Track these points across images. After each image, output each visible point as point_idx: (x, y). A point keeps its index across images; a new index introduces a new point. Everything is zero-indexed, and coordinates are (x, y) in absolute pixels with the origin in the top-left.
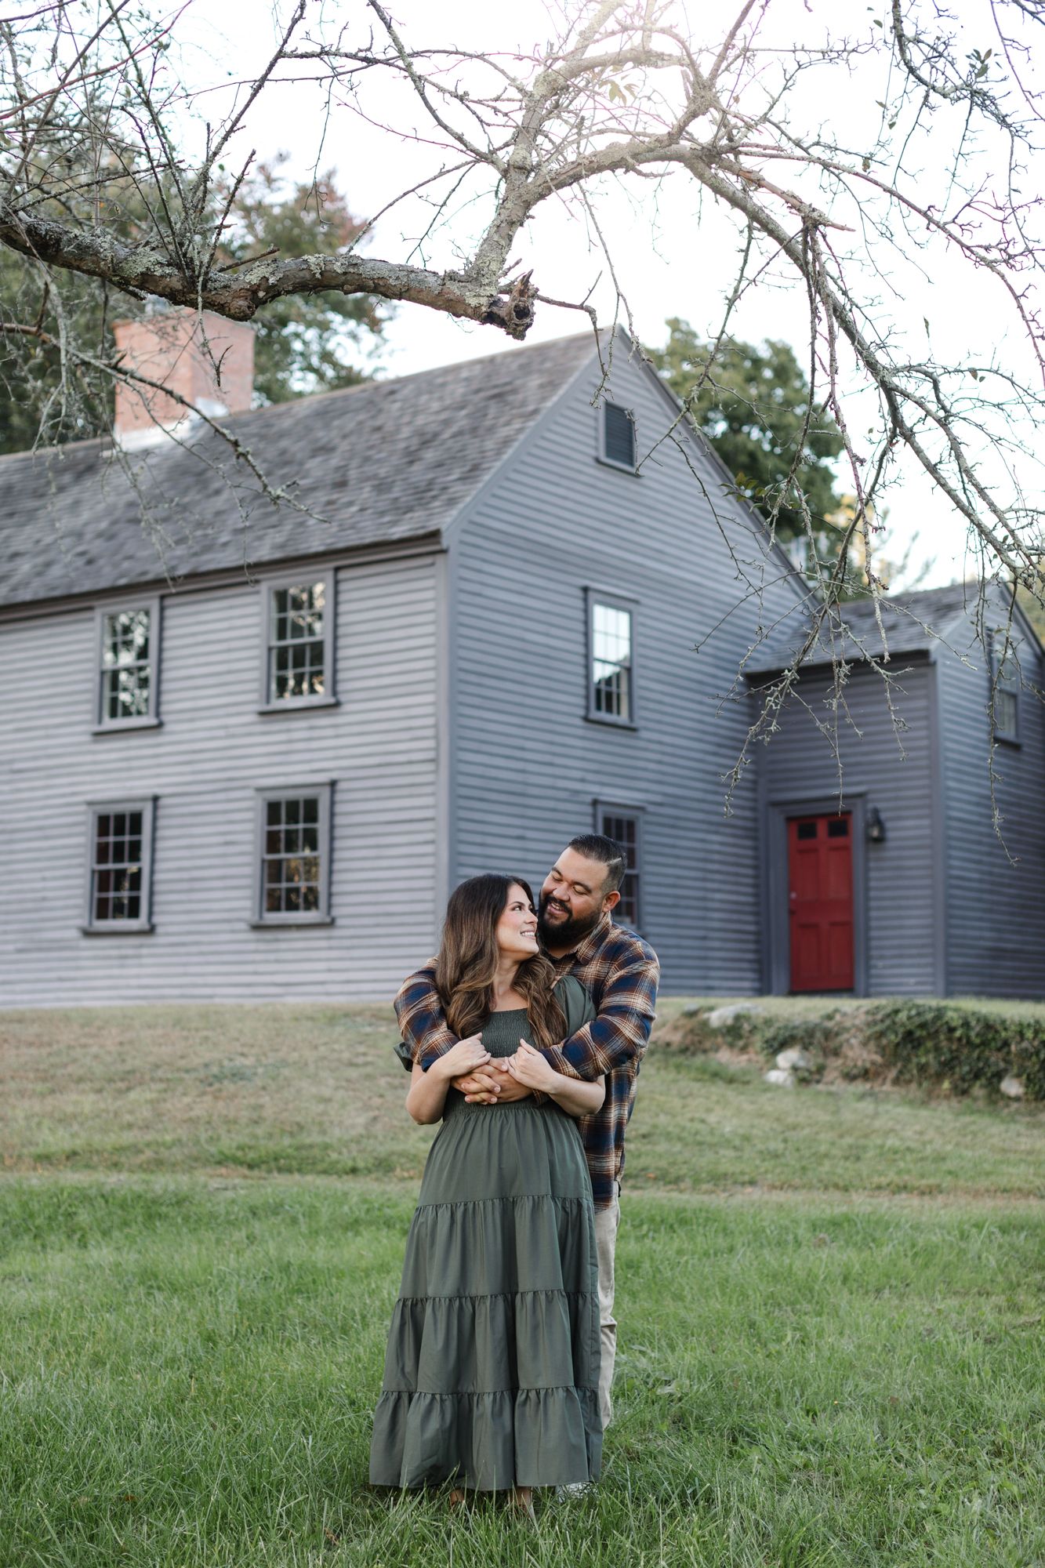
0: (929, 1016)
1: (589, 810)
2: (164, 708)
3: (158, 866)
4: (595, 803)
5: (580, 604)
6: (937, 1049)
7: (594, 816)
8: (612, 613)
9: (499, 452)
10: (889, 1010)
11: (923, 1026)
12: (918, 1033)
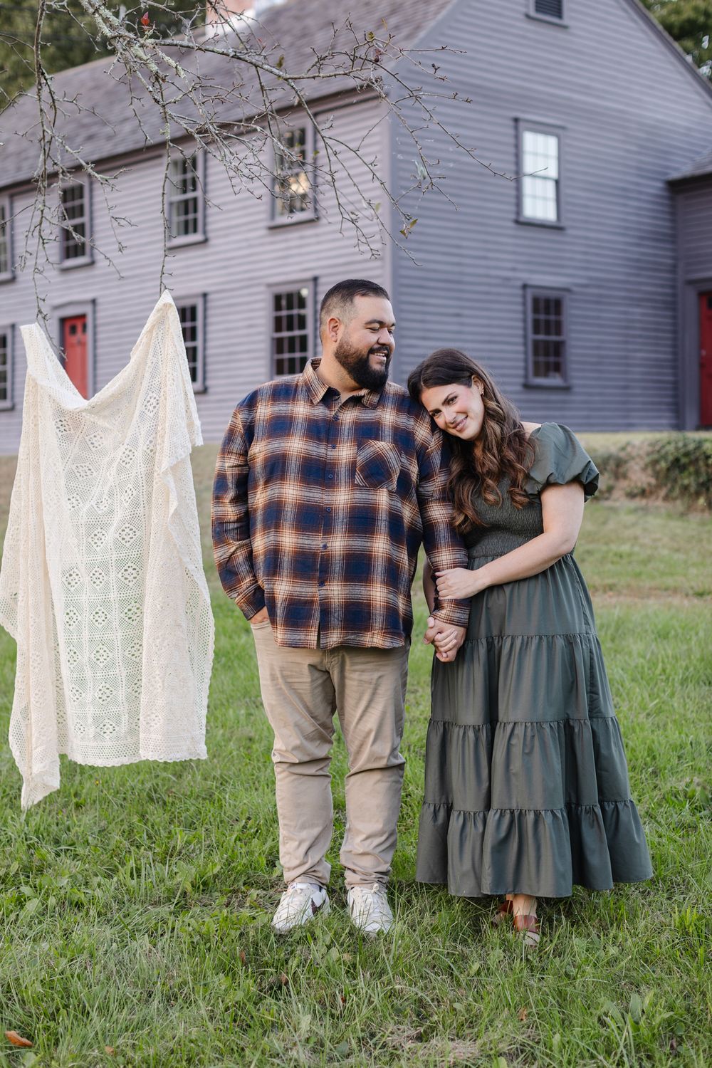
0: (691, 447)
1: (520, 292)
2: (209, 227)
3: (209, 344)
4: (525, 287)
5: (512, 132)
6: (697, 473)
7: (524, 297)
8: (540, 139)
9: (437, 13)
10: (665, 441)
11: (687, 454)
12: (684, 460)
